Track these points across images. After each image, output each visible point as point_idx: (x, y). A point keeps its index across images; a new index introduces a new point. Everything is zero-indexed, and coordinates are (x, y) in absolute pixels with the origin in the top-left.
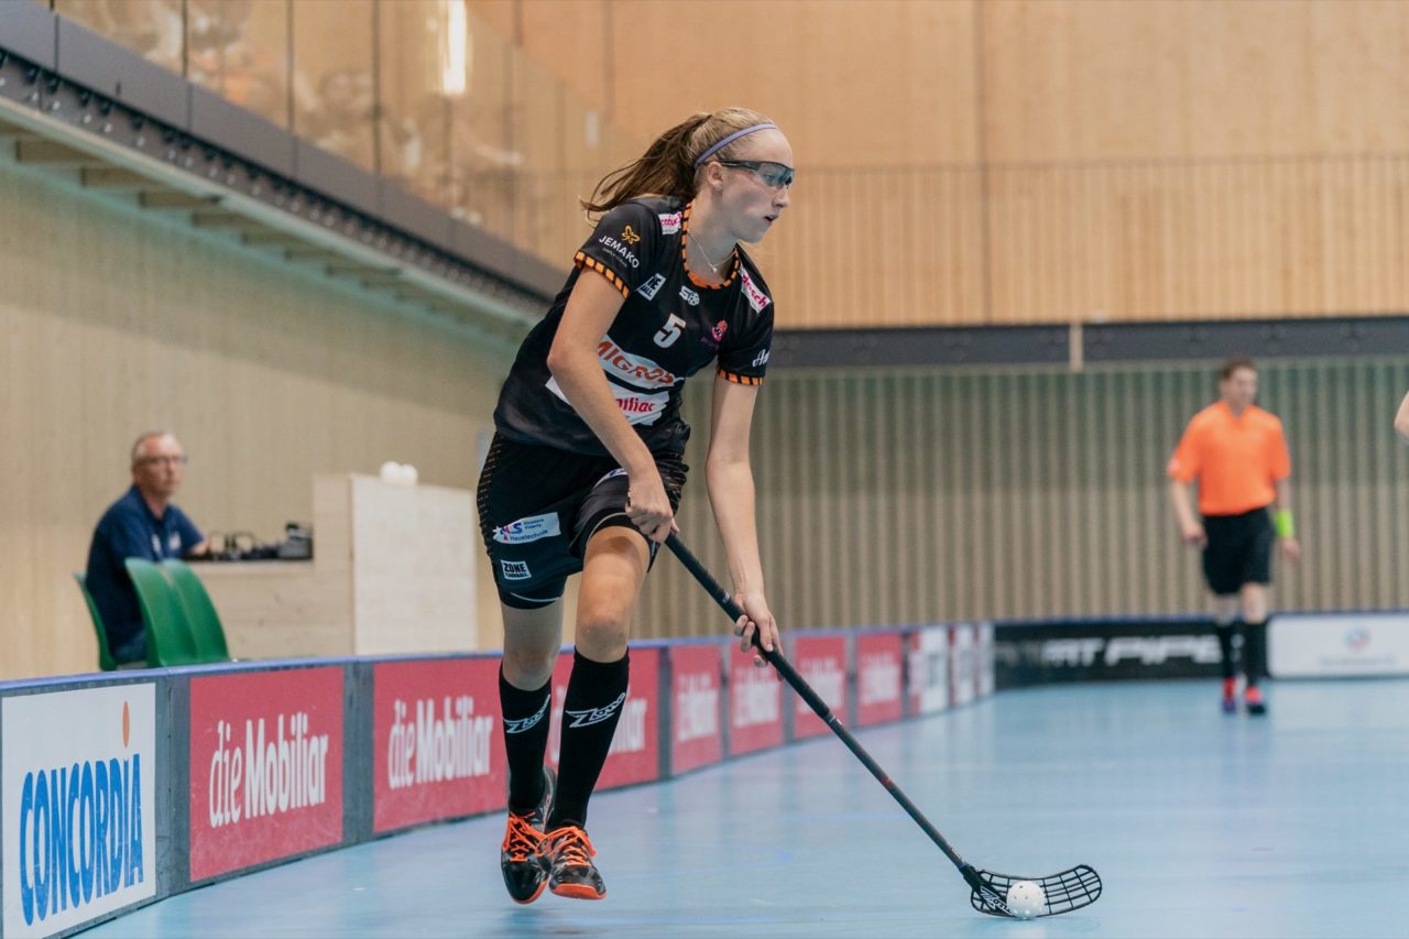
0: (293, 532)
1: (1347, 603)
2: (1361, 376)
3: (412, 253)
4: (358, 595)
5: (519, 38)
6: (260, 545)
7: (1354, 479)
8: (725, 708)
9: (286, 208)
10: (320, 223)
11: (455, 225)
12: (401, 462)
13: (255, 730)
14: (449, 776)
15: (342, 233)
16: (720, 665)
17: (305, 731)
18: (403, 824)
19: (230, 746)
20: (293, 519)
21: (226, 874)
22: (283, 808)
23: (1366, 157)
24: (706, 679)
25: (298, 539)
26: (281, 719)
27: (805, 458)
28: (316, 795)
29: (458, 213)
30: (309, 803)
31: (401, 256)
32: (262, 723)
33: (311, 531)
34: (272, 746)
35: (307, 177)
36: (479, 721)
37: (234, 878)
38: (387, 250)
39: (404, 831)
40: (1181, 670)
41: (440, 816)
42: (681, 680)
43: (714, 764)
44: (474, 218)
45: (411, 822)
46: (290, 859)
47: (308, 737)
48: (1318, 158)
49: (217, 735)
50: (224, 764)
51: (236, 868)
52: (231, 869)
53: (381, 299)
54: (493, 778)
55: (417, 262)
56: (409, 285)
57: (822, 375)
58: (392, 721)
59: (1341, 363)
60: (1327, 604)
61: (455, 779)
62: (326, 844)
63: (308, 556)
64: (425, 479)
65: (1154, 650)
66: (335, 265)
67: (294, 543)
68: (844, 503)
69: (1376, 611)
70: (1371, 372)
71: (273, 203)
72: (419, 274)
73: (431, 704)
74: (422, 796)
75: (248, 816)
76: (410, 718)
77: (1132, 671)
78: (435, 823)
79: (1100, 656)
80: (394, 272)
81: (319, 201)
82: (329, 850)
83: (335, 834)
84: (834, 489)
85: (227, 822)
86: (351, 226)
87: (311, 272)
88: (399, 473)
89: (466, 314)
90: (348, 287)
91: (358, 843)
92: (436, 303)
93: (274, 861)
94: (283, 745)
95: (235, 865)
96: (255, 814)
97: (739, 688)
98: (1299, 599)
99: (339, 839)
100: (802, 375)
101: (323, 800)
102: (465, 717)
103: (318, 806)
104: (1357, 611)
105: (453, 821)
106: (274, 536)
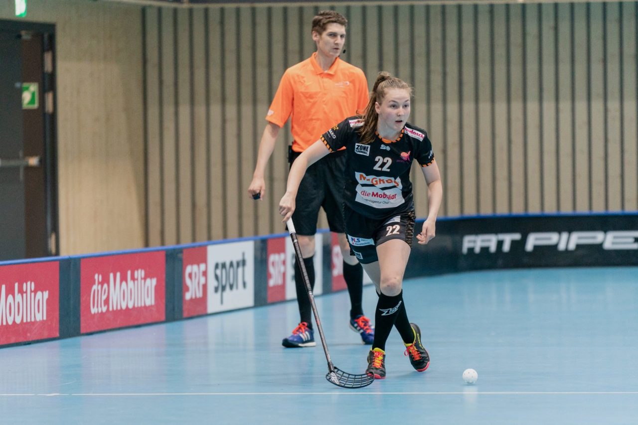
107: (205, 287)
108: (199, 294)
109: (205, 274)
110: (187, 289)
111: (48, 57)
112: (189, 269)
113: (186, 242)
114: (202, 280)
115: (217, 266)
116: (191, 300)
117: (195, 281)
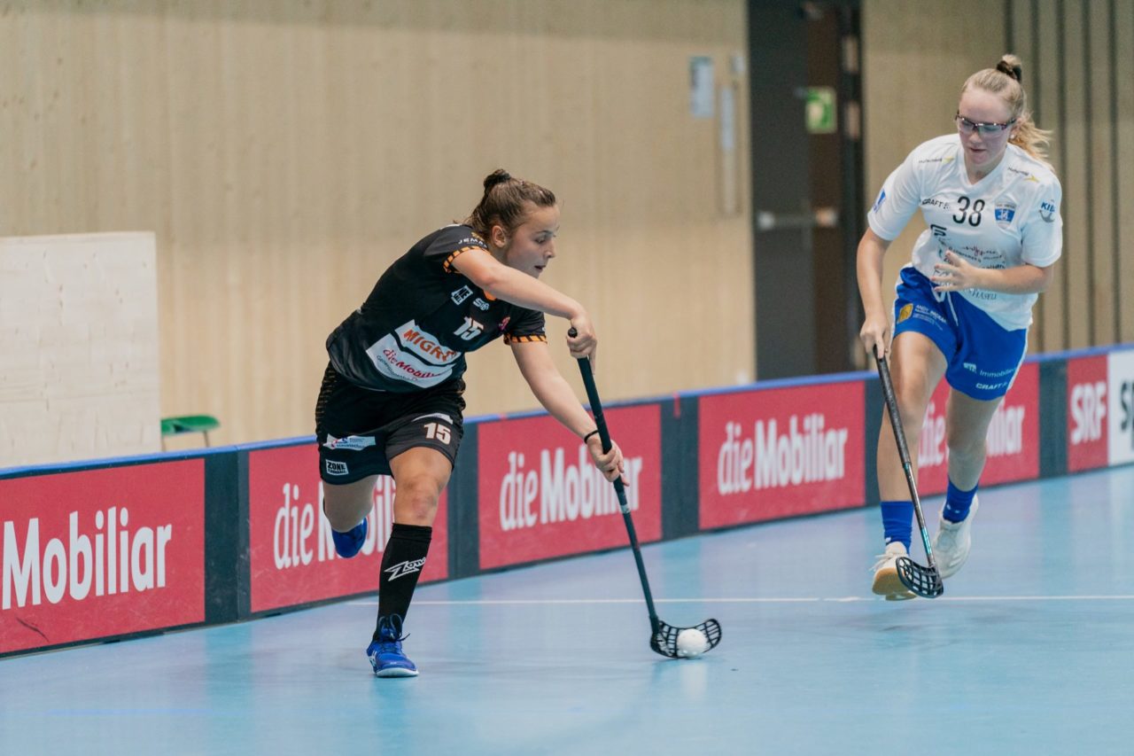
107: (1105, 422)
108: (1096, 434)
109: (1105, 399)
110: (1075, 425)
111: (849, 47)
112: (1078, 392)
113: (1079, 346)
114: (1100, 411)
115: (1124, 387)
116: (1082, 444)
117: (1088, 413)
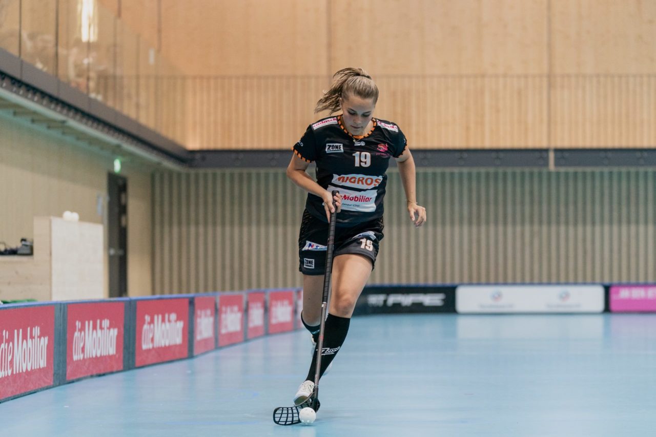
0: (23, 243)
1: (492, 280)
2: (500, 176)
3: (71, 114)
4: (53, 272)
5: (119, 14)
6: (8, 248)
7: (496, 223)
8: (217, 325)
9: (17, 93)
10: (32, 100)
11: (91, 101)
12: (72, 211)
13: (18, 334)
14: (99, 355)
15: (41, 104)
16: (215, 305)
17: (39, 335)
18: (78, 377)
19: (8, 341)
20: (24, 236)
21: (6, 399)
22: (29, 369)
23: (505, 76)
24: (209, 312)
25: (26, 246)
26: (29, 329)
27: (245, 210)
28: (43, 364)
29: (93, 95)
30: (40, 367)
31: (67, 115)
32: (21, 331)
33: (32, 242)
34: (25, 341)
35: (26, 79)
36: (112, 330)
37: (9, 400)
38: (61, 112)
39: (78, 380)
40: (418, 309)
41: (95, 373)
42: (199, 312)
43: (212, 350)
44: (100, 98)
45: (81, 376)
46: (32, 392)
47: (40, 337)
48: (483, 76)
49: (3, 336)
50: (5, 349)
51: (10, 396)
52: (7, 397)
53: (55, 134)
54: (117, 356)
55: (74, 118)
56: (70, 128)
57: (254, 171)
58: (75, 330)
59: (492, 170)
60: (483, 280)
61: (101, 357)
62: (46, 385)
63: (31, 253)
64: (82, 219)
65: (407, 300)
66: (36, 118)
67: (24, 247)
68: (263, 230)
69: (505, 284)
70: (505, 174)
71: (11, 91)
72: (75, 123)
73: (91, 323)
74: (87, 364)
75: (14, 373)
76: (82, 329)
77: (397, 309)
78: (92, 376)
79: (385, 301)
80: (63, 122)
81: (32, 89)
82: (47, 388)
83: (50, 380)
84: (258, 223)
85: (6, 375)
86: (45, 102)
87: (25, 121)
88: (71, 216)
89: (92, 141)
90: (41, 128)
91: (60, 385)
92: (80, 136)
93: (25, 393)
94: (29, 341)
95: (9, 395)
96: (18, 372)
97: (223, 316)
98: (470, 277)
99: (52, 383)
100: (245, 171)
101: (45, 366)
102: (106, 329)
103: (43, 368)
104: (496, 284)
105: (100, 375)
106: (15, 244)
